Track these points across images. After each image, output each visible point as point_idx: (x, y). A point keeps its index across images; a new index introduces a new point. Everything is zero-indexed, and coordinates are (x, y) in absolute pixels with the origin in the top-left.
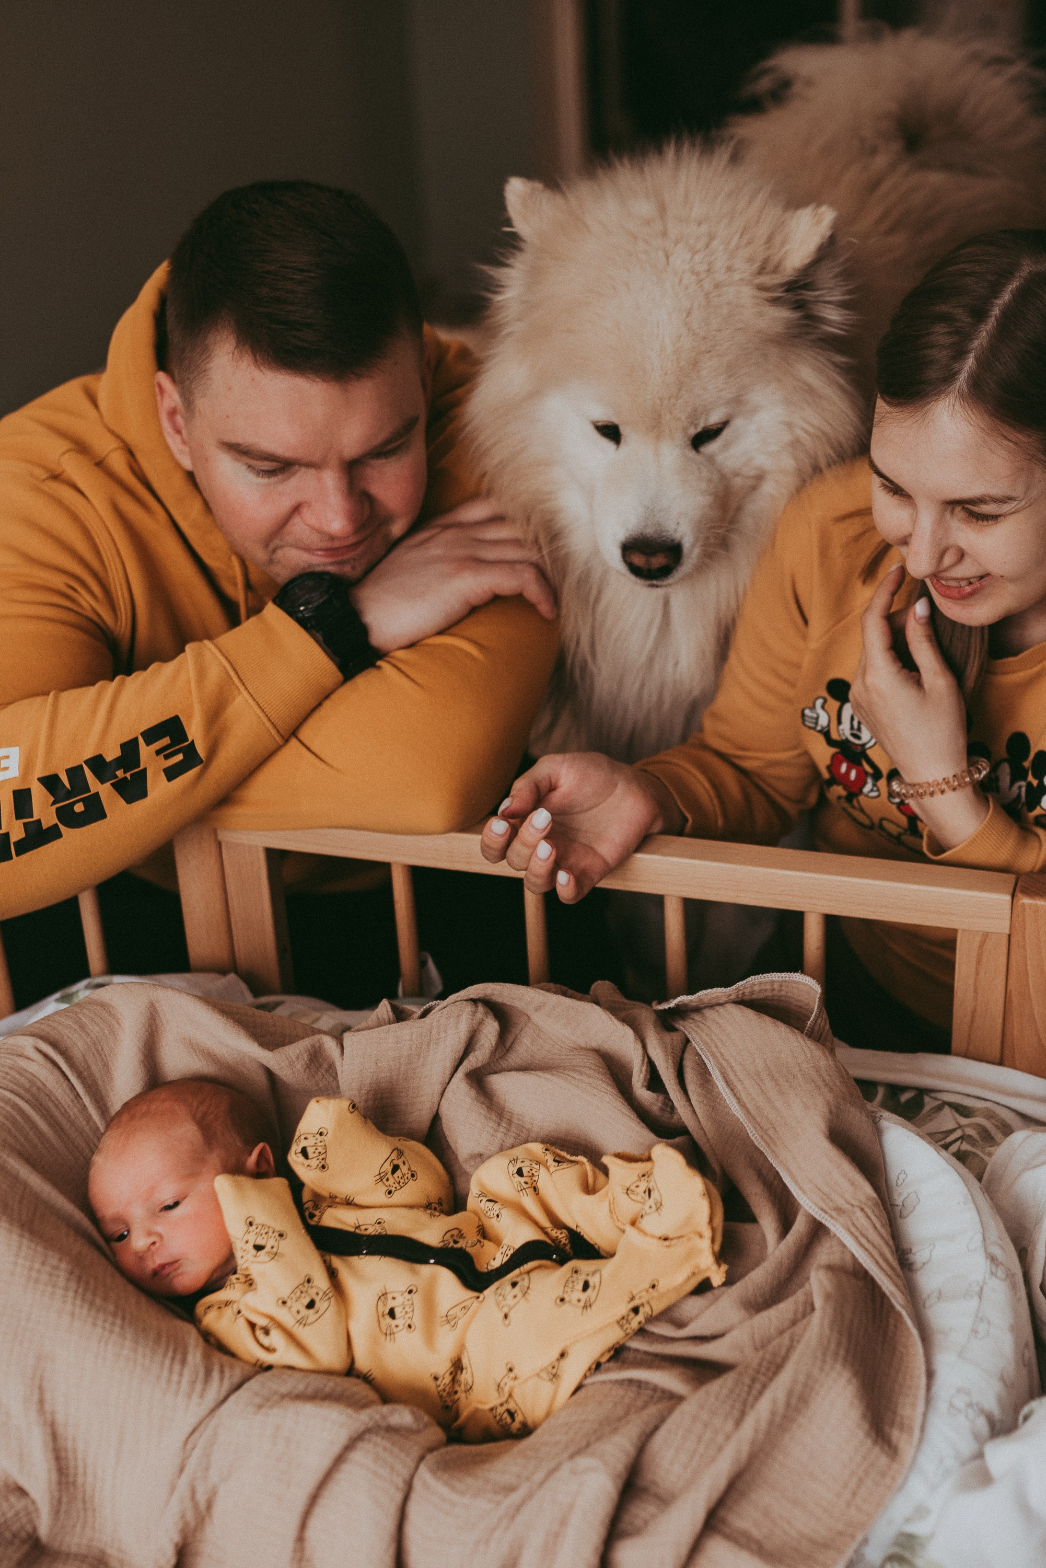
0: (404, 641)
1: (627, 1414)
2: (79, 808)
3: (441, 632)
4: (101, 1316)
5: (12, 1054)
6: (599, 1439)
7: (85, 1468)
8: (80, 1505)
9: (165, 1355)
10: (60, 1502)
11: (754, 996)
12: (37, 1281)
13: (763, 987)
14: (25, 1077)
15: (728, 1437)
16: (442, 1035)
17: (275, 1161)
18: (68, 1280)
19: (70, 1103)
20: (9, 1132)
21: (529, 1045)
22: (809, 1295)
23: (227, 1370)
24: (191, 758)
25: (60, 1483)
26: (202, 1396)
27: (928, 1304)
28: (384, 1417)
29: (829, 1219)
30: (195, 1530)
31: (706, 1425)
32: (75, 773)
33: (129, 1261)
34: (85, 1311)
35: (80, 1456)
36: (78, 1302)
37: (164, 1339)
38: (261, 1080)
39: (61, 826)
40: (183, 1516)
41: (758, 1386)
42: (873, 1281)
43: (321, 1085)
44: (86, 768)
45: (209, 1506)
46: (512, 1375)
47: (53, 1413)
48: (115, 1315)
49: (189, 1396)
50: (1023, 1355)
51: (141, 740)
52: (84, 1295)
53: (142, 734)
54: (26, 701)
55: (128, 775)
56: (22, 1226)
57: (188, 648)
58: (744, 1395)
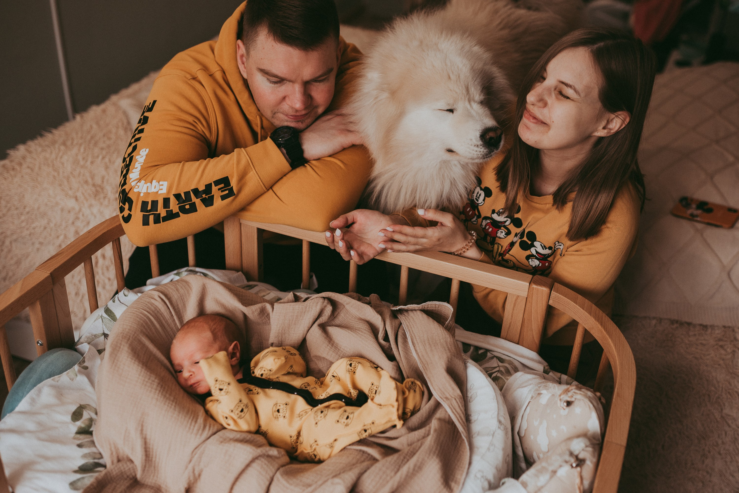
0: (316, 157)
1: (357, 463)
2: (187, 207)
3: (330, 156)
4: (168, 401)
5: (149, 297)
6: (344, 472)
7: (156, 455)
8: (153, 468)
9: (190, 418)
10: (145, 467)
11: (428, 309)
12: (146, 385)
13: (432, 306)
14: (154, 307)
15: (391, 478)
16: (310, 309)
17: (240, 348)
18: (157, 386)
19: (169, 318)
20: (144, 327)
21: (343, 316)
22: (430, 428)
23: (212, 426)
24: (231, 193)
25: (146, 460)
26: (201, 435)
27: (474, 436)
28: (267, 452)
29: (443, 401)
30: (193, 484)
31: (384, 473)
32: (187, 194)
33: (182, 381)
34: (162, 399)
35: (154, 451)
36: (160, 395)
37: (190, 412)
38: (241, 317)
39: (180, 212)
40: (189, 478)
41: (406, 460)
42: (455, 426)
43: (263, 321)
44: (191, 193)
45: (199, 475)
46: (316, 443)
47: (146, 435)
48: (173, 401)
49: (196, 435)
50: (506, 459)
51: (213, 184)
52: (162, 392)
53: (214, 182)
54: (173, 164)
55: (207, 197)
56: (143, 364)
57: (235, 150)
58: (400, 463)
